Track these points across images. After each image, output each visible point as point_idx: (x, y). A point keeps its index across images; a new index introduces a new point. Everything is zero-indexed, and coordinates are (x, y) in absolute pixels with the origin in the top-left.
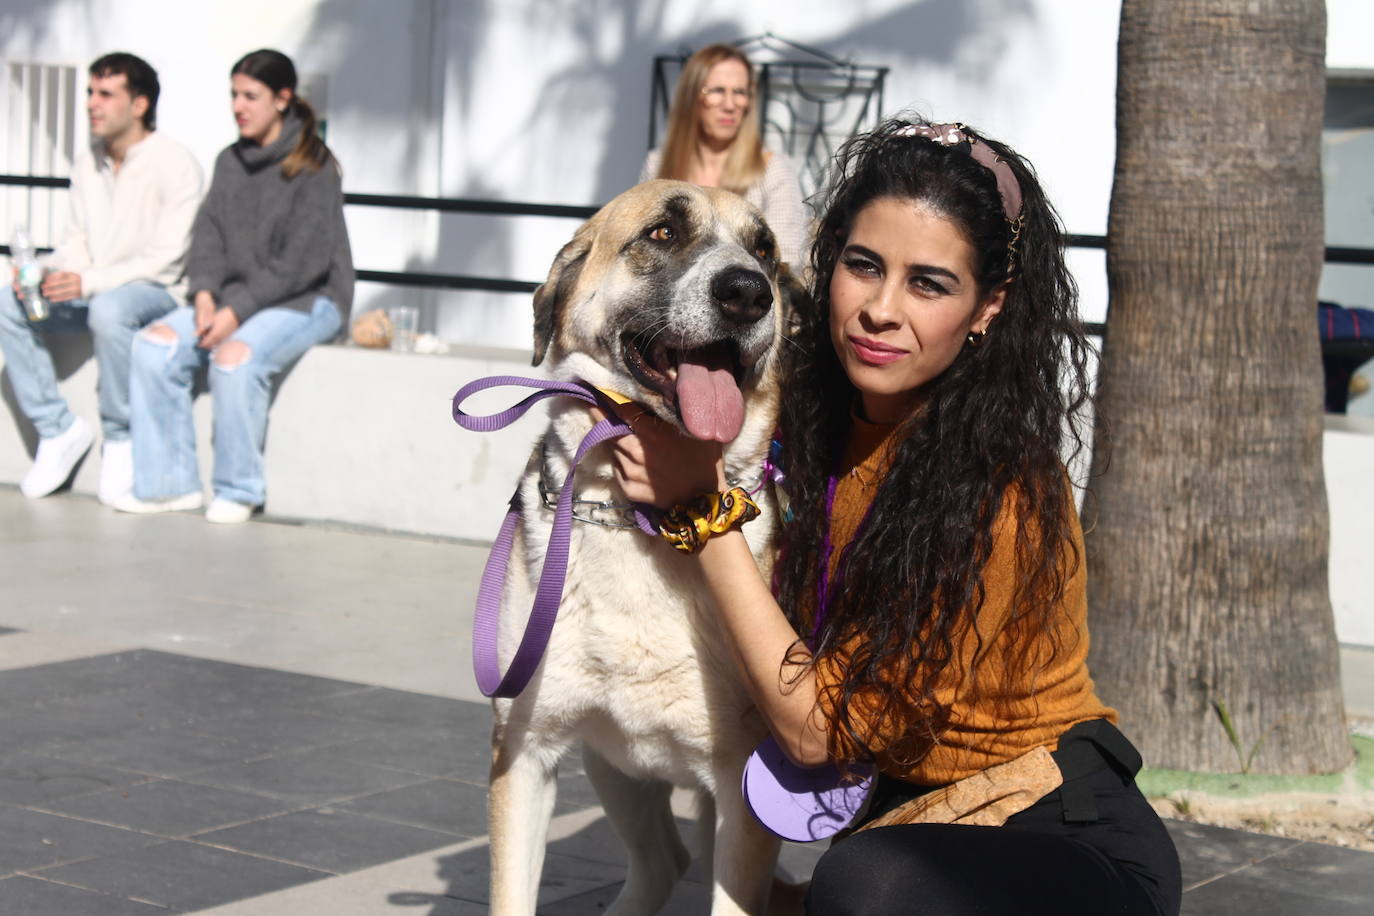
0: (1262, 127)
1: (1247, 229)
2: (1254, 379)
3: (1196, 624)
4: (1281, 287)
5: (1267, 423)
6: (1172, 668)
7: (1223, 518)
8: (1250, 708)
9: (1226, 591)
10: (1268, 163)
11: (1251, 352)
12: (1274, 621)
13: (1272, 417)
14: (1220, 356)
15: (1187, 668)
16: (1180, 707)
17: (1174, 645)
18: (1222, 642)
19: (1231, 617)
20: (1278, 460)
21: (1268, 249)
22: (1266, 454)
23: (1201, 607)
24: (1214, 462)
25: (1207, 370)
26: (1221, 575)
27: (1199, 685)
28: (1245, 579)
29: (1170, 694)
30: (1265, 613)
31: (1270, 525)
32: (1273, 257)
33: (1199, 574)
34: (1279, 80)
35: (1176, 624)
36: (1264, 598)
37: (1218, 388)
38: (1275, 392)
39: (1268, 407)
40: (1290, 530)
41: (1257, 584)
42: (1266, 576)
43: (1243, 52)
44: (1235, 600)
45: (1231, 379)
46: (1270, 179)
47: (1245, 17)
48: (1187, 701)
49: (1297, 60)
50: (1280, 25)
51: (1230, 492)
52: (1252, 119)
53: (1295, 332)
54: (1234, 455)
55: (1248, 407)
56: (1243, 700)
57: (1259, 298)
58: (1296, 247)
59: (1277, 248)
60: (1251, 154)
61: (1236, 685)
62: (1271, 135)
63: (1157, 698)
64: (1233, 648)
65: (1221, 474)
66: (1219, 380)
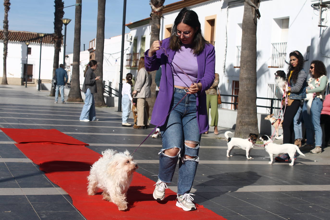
0: (246, 86)
1: (244, 95)
2: (245, 107)
3: (240, 128)
4: (248, 100)
5: (246, 111)
6: (238, 131)
7: (242, 119)
8: (243, 135)
9: (242, 125)
10: (247, 89)
11: (245, 105)
12: (246, 128)
13: (247, 111)
14: (242, 105)
15: (239, 131)
16: (238, 135)
17: (238, 130)
18: (241, 129)
19: (242, 127)
20: (247, 114)
21: (246, 97)
22: (246, 114)
23: (240, 126)
25: (241, 107)
26: (242, 124)
27: (239, 133)
28: (243, 124)
29: (238, 134)
30: (245, 127)
31: (246, 120)
32: (247, 97)
33: (240, 124)
34: (247, 83)
35: (239, 128)
36: (245, 126)
39: (246, 110)
40: (248, 120)
41: (245, 125)
42: (245, 124)
43: (244, 80)
44: (243, 126)
45: (243, 107)
46: (247, 91)
47: (244, 77)
48: (239, 134)
49: (249, 81)
50: (247, 78)
51: (243, 117)
52: (245, 86)
53: (250, 104)
54: (243, 114)
55: (244, 110)
56: (243, 134)
57: (246, 101)
58: (249, 97)
60: (245, 89)
61: (242, 133)
62: (247, 87)
63: (237, 134)
64: (242, 130)
65: (242, 115)
66: (242, 108)
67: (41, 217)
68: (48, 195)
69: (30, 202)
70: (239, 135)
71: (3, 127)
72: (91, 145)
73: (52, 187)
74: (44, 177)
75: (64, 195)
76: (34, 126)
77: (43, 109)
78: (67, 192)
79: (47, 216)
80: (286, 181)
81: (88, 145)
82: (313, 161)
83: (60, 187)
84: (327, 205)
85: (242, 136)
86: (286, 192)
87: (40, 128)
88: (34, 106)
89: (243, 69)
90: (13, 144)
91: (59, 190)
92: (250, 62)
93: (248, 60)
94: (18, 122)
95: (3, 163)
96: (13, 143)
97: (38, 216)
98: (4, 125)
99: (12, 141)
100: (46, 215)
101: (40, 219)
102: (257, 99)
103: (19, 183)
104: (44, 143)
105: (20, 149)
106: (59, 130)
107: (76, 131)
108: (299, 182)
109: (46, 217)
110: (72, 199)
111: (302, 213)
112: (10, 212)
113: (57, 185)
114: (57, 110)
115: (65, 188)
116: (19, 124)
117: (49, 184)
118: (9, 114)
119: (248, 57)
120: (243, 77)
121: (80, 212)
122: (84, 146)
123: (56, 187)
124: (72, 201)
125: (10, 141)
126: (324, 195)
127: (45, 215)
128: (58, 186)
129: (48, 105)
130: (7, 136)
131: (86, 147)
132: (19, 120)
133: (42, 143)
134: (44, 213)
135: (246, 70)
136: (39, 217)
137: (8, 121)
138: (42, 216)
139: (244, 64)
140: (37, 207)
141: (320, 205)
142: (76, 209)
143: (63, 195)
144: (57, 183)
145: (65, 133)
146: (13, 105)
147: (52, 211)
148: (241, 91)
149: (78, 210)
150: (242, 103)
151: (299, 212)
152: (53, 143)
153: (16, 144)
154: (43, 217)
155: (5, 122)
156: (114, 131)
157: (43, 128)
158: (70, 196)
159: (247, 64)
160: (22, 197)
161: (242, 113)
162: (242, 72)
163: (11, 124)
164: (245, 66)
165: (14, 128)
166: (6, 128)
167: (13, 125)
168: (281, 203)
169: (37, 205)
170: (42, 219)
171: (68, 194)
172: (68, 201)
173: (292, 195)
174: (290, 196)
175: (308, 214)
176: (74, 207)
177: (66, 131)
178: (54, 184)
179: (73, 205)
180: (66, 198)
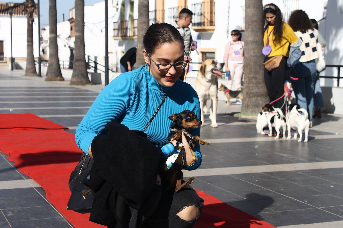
0: (252, 51)
2: (252, 76)
3: (247, 100)
4: (255, 67)
5: (254, 81)
7: (249, 90)
9: (250, 97)
10: (253, 55)
11: (252, 73)
12: (255, 100)
14: (249, 74)
15: (246, 104)
18: (249, 102)
19: (250, 99)
20: (255, 84)
21: (253, 63)
22: (253, 83)
24: (249, 84)
25: (248, 75)
26: (249, 95)
29: (245, 107)
31: (254, 90)
33: (247, 95)
34: (254, 47)
35: (246, 100)
36: (254, 98)
37: (249, 77)
38: (254, 77)
39: (254, 79)
40: (256, 91)
41: (253, 96)
42: (254, 95)
43: (250, 44)
46: (253, 56)
47: (250, 41)
49: (256, 44)
50: (253, 41)
56: (251, 108)
57: (253, 68)
58: (257, 63)
59: (255, 63)
60: (251, 54)
61: (250, 106)
66: (249, 76)
67: (7, 215)
68: (16, 189)
70: (247, 109)
72: (71, 128)
75: (37, 188)
76: (4, 111)
77: (16, 91)
78: (40, 184)
80: (302, 158)
81: (68, 129)
82: (334, 134)
83: (31, 179)
85: (251, 110)
86: (303, 171)
87: (11, 113)
88: (5, 88)
89: (247, 31)
91: (30, 183)
92: (256, 21)
93: (253, 19)
97: (3, 214)
100: (13, 212)
101: (5, 217)
104: (16, 129)
106: (33, 113)
107: (54, 114)
108: (317, 159)
109: (13, 214)
110: (46, 192)
113: (28, 176)
114: (33, 91)
115: (37, 180)
117: (18, 176)
119: (253, 16)
120: (249, 39)
121: (54, 206)
122: (63, 130)
123: (27, 179)
124: (46, 194)
127: (11, 213)
128: (29, 178)
129: (22, 86)
131: (65, 131)
133: (13, 130)
134: (10, 210)
135: (251, 31)
136: (5, 214)
138: (8, 213)
139: (249, 25)
140: (2, 203)
142: (50, 203)
143: (35, 188)
144: (28, 174)
145: (41, 116)
147: (20, 207)
148: (247, 57)
149: (52, 205)
150: (248, 70)
152: (25, 128)
154: (9, 215)
157: (15, 112)
158: (43, 189)
159: (252, 24)
161: (249, 82)
162: (247, 35)
164: (251, 27)
168: (296, 184)
169: (3, 201)
170: (7, 217)
171: (41, 186)
172: (41, 194)
173: (310, 174)
174: (307, 175)
175: (329, 194)
176: (48, 201)
177: (42, 114)
178: (24, 175)
179: (46, 199)
180: (38, 192)
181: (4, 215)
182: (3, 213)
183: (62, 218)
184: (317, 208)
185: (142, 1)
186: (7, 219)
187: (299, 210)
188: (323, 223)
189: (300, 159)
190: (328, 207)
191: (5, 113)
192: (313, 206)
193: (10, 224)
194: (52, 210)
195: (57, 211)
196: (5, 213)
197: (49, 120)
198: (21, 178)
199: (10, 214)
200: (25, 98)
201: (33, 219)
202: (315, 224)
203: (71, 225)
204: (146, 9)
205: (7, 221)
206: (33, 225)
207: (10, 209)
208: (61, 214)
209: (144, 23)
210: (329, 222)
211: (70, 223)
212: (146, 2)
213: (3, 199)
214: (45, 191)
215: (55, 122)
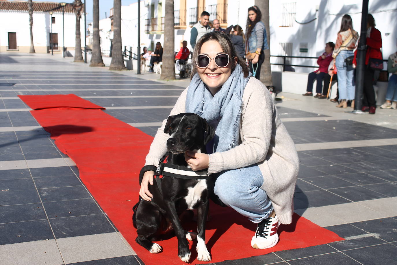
67: (41, 195)
68: (54, 167)
69: (33, 176)
71: (22, 94)
72: (107, 108)
73: (60, 157)
74: (53, 147)
75: (71, 167)
76: (53, 92)
77: (65, 75)
78: (76, 162)
79: (49, 193)
80: (304, 139)
81: (104, 109)
83: (68, 157)
84: (350, 164)
86: (307, 151)
87: (59, 94)
88: (57, 72)
90: (28, 112)
91: (66, 161)
94: (38, 89)
95: (13, 132)
96: (29, 109)
98: (23, 92)
99: (28, 108)
100: (47, 192)
101: (40, 197)
102: (271, 57)
103: (25, 155)
104: (61, 108)
105: (34, 116)
106: (76, 95)
107: (94, 95)
108: (318, 139)
109: (47, 194)
110: (79, 171)
111: (326, 175)
112: (7, 190)
113: (65, 154)
114: (79, 75)
115: (74, 159)
116: (39, 90)
117: (57, 154)
118: (31, 81)
121: (85, 186)
122: (100, 110)
123: (64, 157)
124: (79, 173)
125: (26, 108)
126: (345, 152)
127: (46, 192)
128: (66, 156)
129: (71, 70)
130: (23, 103)
131: (102, 111)
132: (39, 86)
133: (58, 109)
134: (45, 190)
137: (29, 87)
138: (43, 193)
140: (39, 183)
141: (342, 165)
142: (82, 183)
143: (70, 166)
144: (66, 152)
145: (82, 97)
146: (37, 72)
147: (55, 186)
149: (84, 185)
151: (323, 174)
152: (69, 108)
153: (31, 111)
154: (43, 195)
155: (26, 89)
156: (133, 93)
157: (62, 93)
158: (77, 167)
160: (25, 172)
163: (31, 91)
165: (33, 94)
166: (25, 95)
167: (33, 92)
168: (303, 164)
169: (40, 180)
170: (42, 197)
171: (75, 165)
172: (75, 173)
173: (313, 154)
174: (311, 155)
175: (333, 176)
176: (80, 180)
177: (84, 95)
178: (63, 153)
179: (79, 178)
180: (72, 170)
181: (39, 195)
182: (38, 193)
183: (92, 199)
184: (324, 189)
185: (168, 1)
186: (41, 200)
187: (309, 191)
188: (331, 206)
189: (303, 140)
190: (333, 189)
191: (53, 94)
192: (320, 188)
193: (43, 205)
194: (84, 190)
195: (88, 192)
196: (40, 193)
197: (89, 101)
198: (59, 156)
199: (45, 194)
200: (71, 81)
201: (65, 200)
202: (324, 206)
203: (100, 207)
204: (171, 8)
205: (41, 201)
206: (64, 206)
207: (46, 188)
208: (91, 195)
209: (170, 20)
210: (337, 205)
211: (99, 205)
212: (171, 3)
213: (39, 178)
214: (79, 169)
215: (94, 102)
